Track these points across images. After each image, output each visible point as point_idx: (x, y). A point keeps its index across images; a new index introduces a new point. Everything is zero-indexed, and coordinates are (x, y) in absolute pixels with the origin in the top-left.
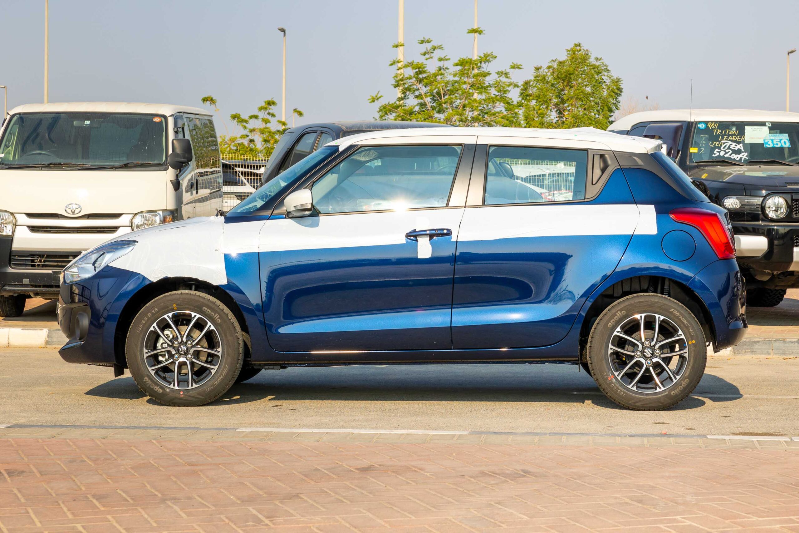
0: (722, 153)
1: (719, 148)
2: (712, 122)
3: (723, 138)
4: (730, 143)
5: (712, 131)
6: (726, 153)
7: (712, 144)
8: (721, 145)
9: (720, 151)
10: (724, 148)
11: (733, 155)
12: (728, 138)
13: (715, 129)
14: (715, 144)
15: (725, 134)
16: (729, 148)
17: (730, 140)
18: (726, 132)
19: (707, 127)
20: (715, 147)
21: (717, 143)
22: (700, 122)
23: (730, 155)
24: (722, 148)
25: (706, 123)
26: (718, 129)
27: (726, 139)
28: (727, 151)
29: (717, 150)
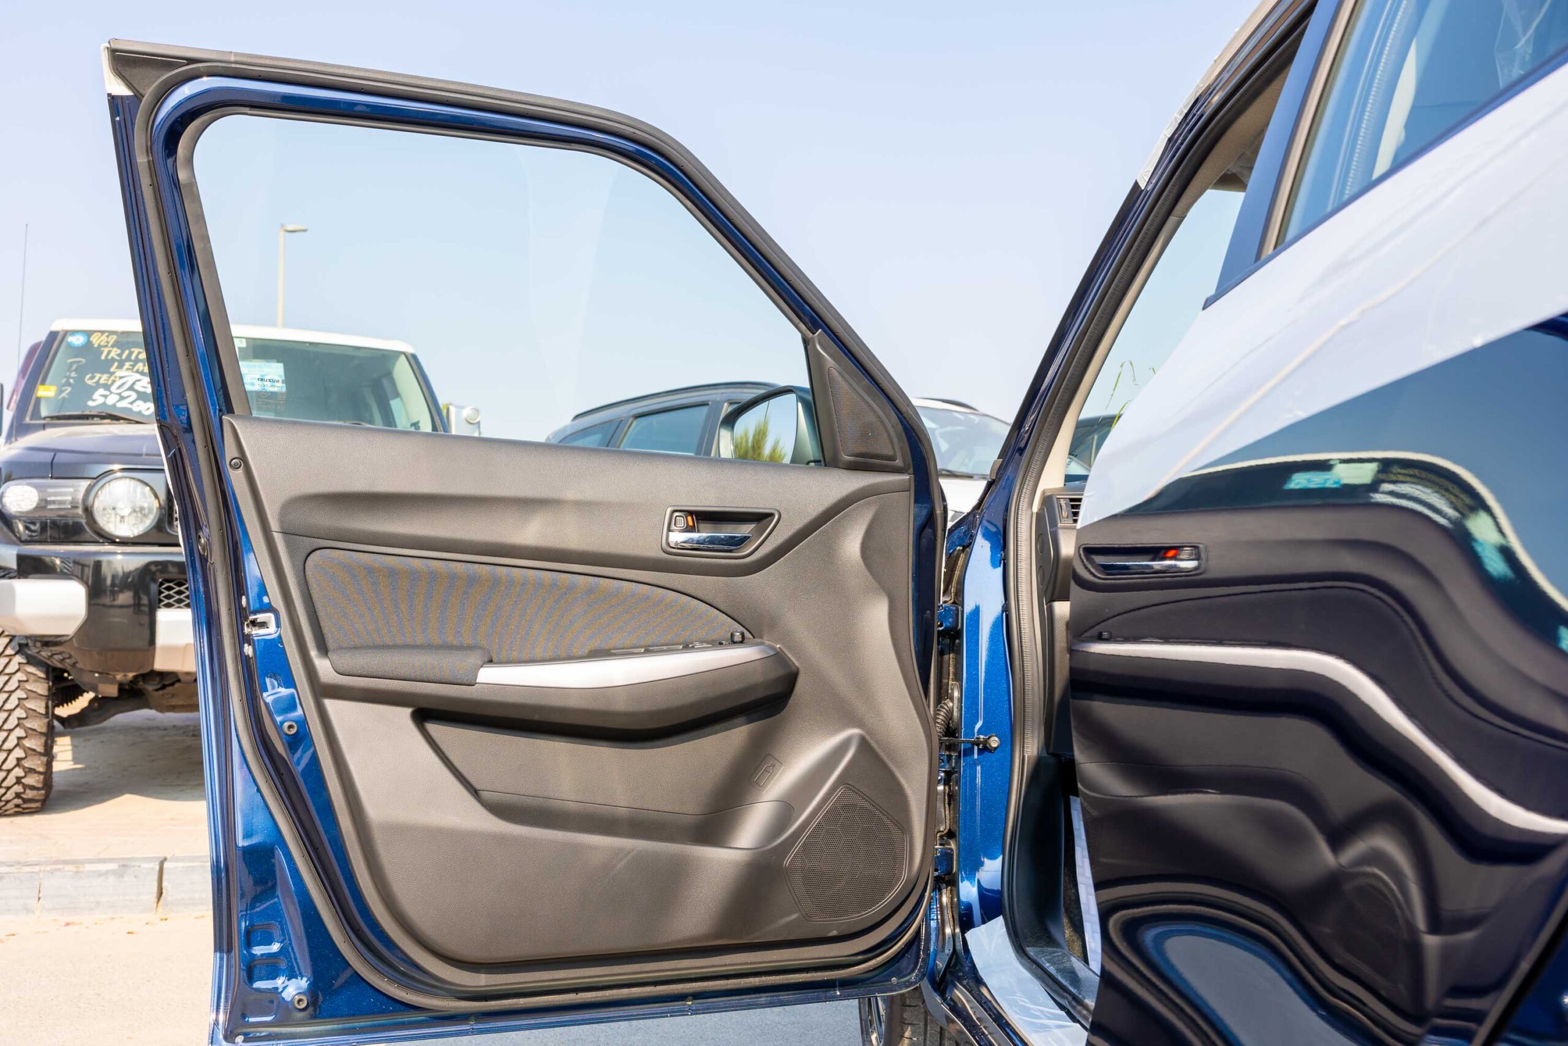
0: (112, 400)
1: (107, 387)
2: (103, 332)
3: (120, 367)
4: (138, 376)
5: (99, 350)
6: (122, 398)
7: (92, 378)
8: (114, 381)
9: (107, 393)
10: (119, 387)
11: (140, 402)
12: (133, 366)
13: (106, 346)
14: (100, 378)
15: (128, 359)
16: (131, 388)
17: (137, 371)
18: (131, 353)
19: (89, 343)
20: (98, 385)
21: (105, 376)
22: (74, 332)
23: (132, 403)
24: (113, 389)
25: (89, 333)
26: (113, 346)
27: (127, 369)
28: (125, 394)
29: (101, 391)
